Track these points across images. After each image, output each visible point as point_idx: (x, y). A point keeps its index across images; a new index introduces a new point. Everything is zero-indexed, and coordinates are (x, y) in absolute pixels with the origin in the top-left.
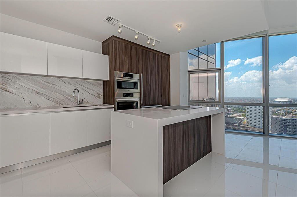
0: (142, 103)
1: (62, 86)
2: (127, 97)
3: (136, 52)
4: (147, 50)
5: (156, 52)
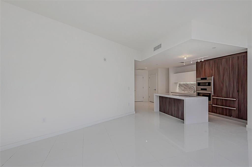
0: (213, 95)
2: (203, 90)
3: (209, 64)
4: (219, 59)
5: (229, 57)
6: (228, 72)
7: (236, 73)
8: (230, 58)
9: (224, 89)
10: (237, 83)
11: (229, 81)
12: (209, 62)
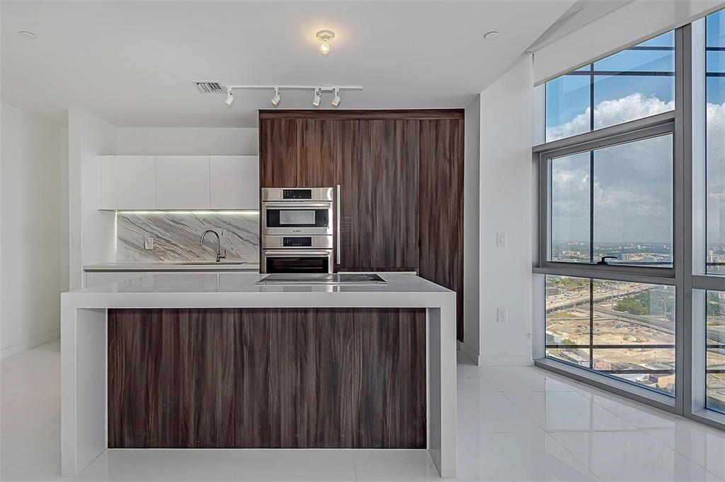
0: (339, 262)
1: (196, 226)
2: (295, 246)
3: (322, 133)
4: (359, 119)
5: (395, 116)
6: (391, 174)
7: (416, 180)
8: (398, 122)
9: (378, 236)
10: (416, 214)
11: (394, 209)
12: (323, 121)
